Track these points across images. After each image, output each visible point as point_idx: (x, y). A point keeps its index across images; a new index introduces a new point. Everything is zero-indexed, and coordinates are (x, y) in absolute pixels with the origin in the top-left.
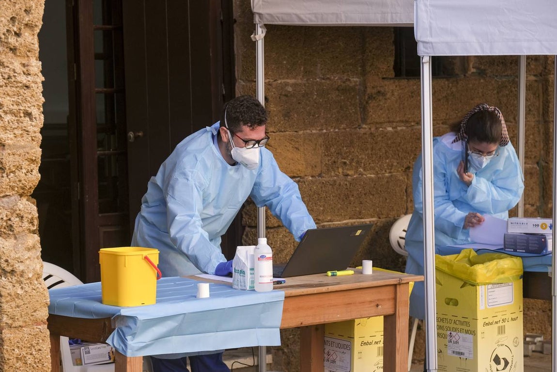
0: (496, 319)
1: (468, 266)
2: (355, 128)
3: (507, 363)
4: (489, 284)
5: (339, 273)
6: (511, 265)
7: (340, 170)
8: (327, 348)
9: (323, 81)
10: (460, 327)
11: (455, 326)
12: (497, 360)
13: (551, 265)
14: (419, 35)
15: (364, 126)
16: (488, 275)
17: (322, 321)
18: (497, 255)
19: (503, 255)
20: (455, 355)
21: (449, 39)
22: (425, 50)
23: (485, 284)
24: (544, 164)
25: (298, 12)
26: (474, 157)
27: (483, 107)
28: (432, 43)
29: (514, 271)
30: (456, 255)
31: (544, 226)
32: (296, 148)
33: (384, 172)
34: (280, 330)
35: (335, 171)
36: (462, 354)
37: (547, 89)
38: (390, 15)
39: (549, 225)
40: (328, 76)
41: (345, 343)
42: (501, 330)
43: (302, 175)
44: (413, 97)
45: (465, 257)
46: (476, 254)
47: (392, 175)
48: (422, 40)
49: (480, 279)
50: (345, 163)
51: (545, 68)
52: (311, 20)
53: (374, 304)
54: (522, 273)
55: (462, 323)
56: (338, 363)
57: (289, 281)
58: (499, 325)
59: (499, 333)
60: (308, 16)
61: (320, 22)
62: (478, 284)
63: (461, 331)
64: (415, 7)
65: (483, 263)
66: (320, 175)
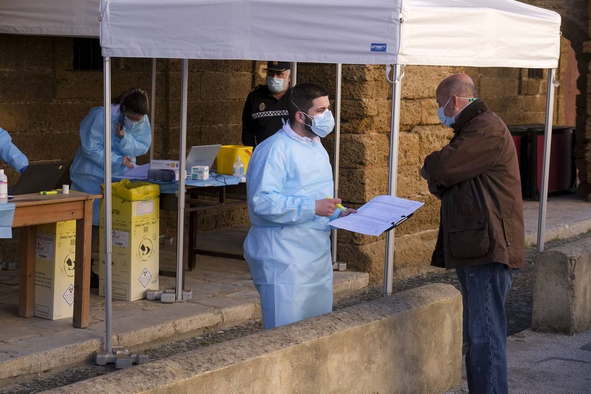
0: (143, 223)
1: (126, 189)
2: (48, 102)
3: (149, 250)
4: (139, 200)
5: (48, 193)
6: (152, 189)
7: (38, 128)
8: (38, 240)
9: (28, 70)
10: (120, 227)
11: (117, 227)
12: (143, 248)
13: (178, 189)
14: (103, 43)
15: (54, 100)
16: (138, 195)
17: (38, 222)
18: (143, 183)
19: (147, 183)
20: (116, 245)
21: (122, 46)
22: (107, 53)
23: (137, 201)
24: (166, 127)
25: (14, 25)
26: (128, 121)
27: (138, 91)
28: (111, 49)
29: (154, 193)
30: (117, 183)
31: (173, 165)
32: (10, 113)
33: (66, 130)
34: (12, 228)
35: (35, 129)
36: (121, 244)
37: (168, 80)
38: (76, 30)
39: (176, 164)
40: (31, 68)
41: (50, 237)
42: (146, 230)
43: (14, 131)
44: (85, 82)
45: (123, 184)
46: (130, 182)
47: (71, 132)
48: (105, 46)
49: (134, 198)
50: (41, 124)
51: (167, 67)
52: (23, 32)
53: (70, 213)
54: (159, 194)
55: (122, 225)
56: (45, 250)
57: (16, 197)
58: (144, 226)
59: (144, 231)
60: (21, 28)
61: (29, 33)
62: (132, 201)
63: (121, 230)
64: (100, 26)
65: (135, 187)
66: (25, 131)
